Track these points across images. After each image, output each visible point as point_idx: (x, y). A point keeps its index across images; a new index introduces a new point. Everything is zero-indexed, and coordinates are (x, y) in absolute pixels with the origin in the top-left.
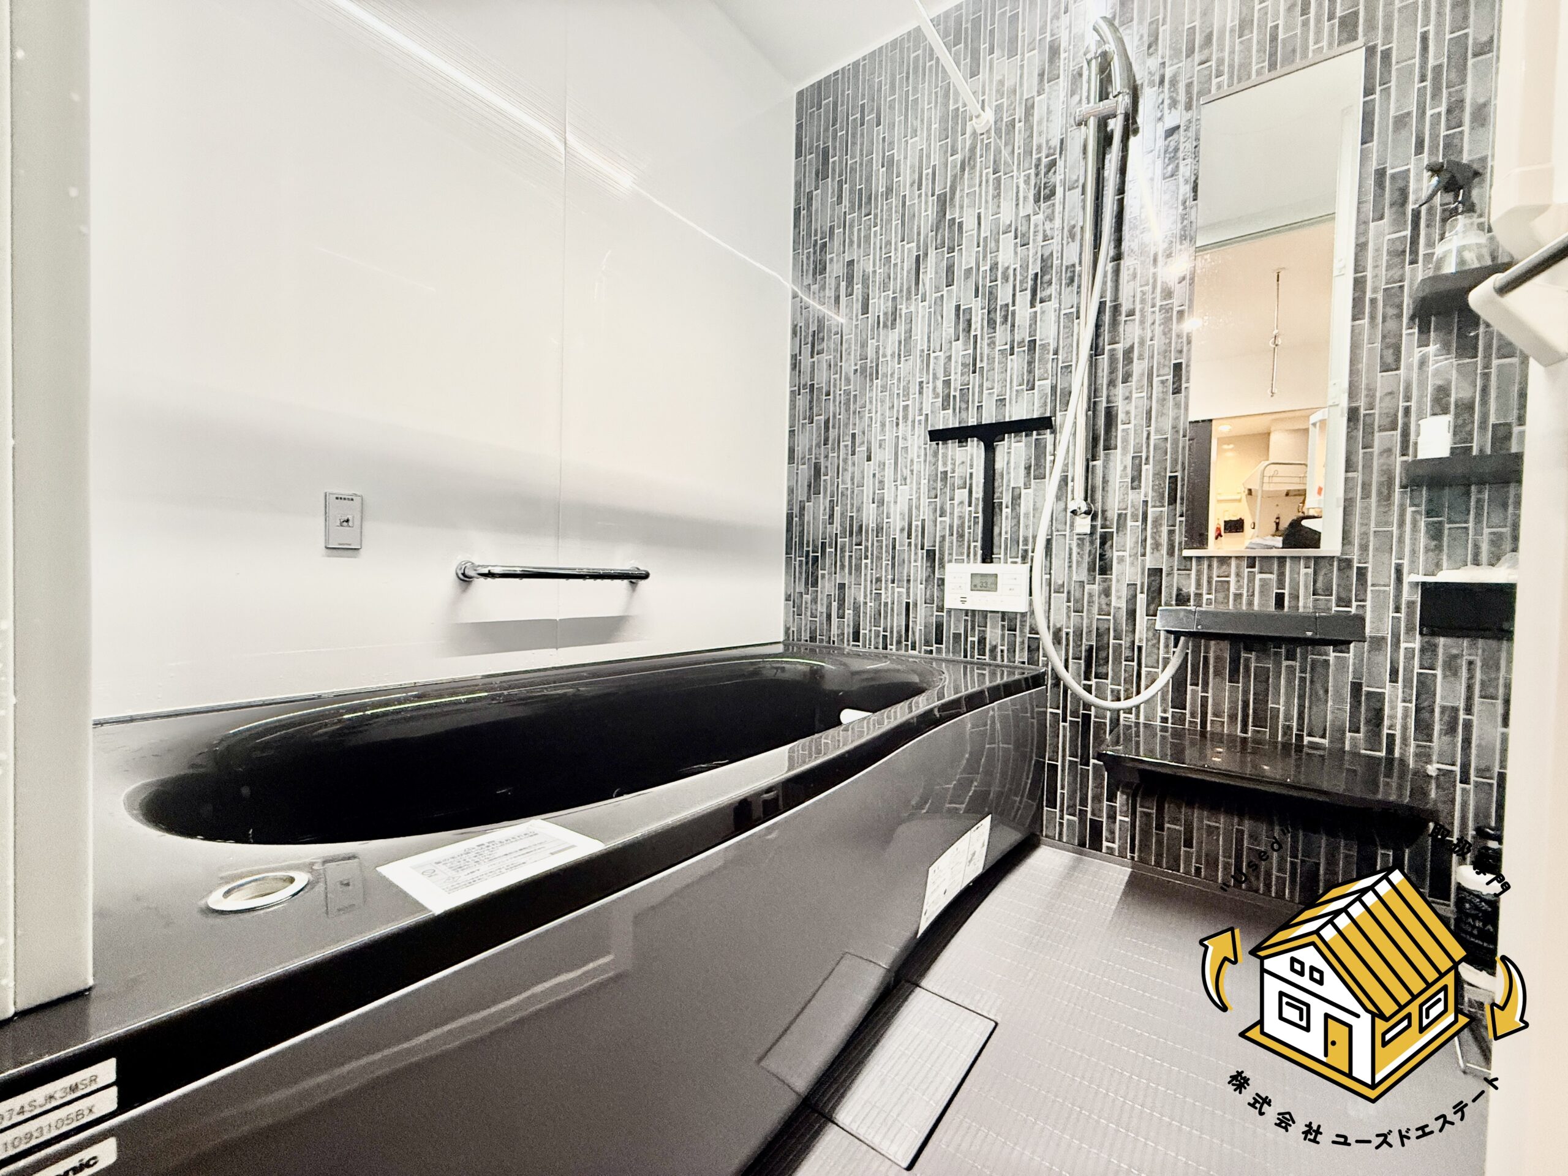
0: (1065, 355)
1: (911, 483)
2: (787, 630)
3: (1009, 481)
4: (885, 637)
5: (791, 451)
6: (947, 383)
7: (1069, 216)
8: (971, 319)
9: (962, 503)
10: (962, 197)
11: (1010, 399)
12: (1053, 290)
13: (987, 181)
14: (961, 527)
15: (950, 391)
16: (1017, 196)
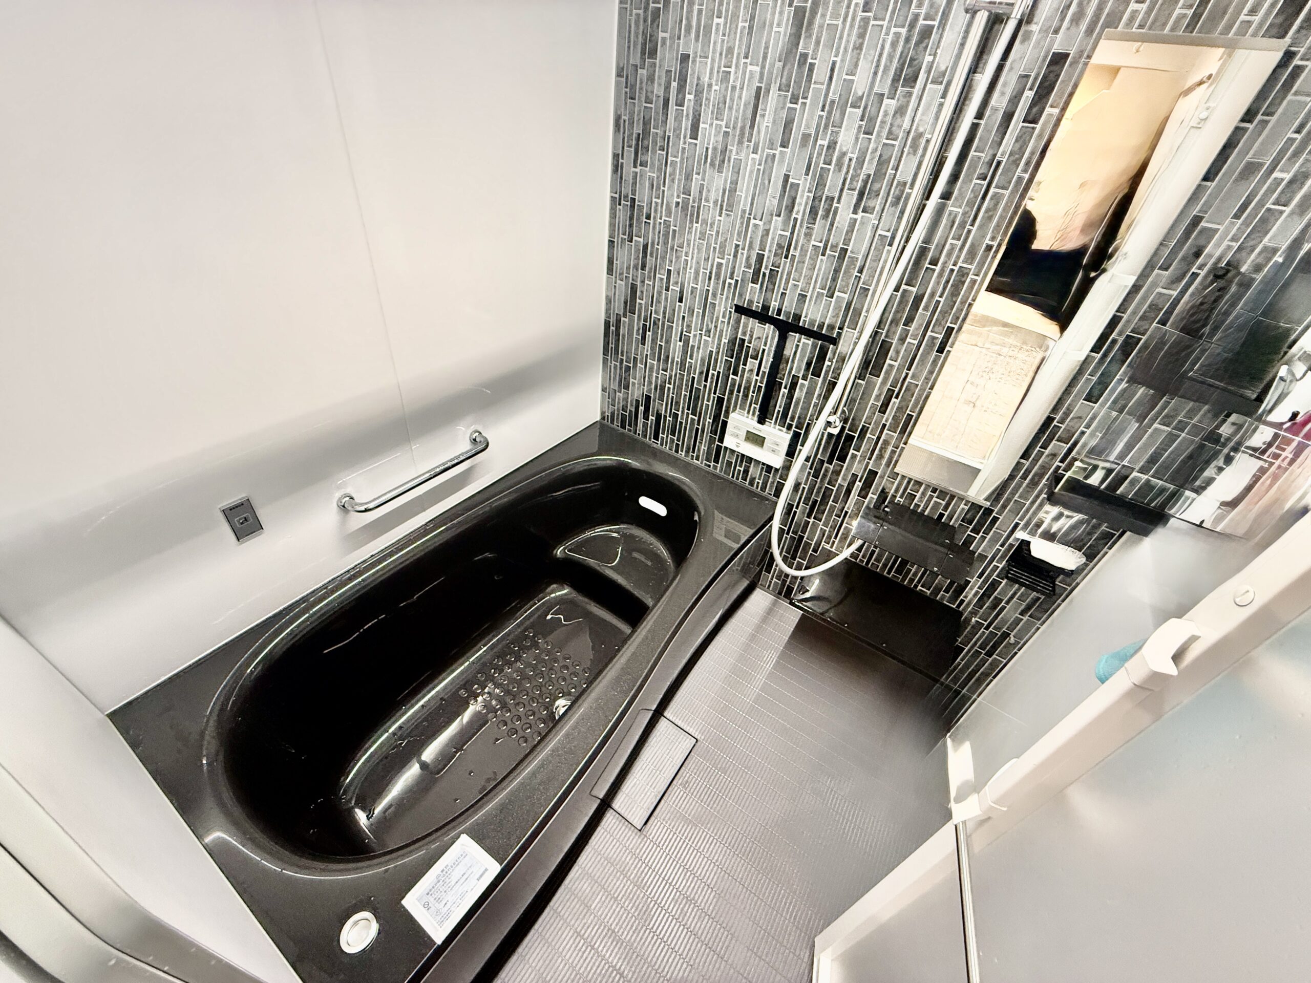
1: (714, 336)
2: (603, 413)
3: (791, 369)
4: (677, 445)
5: (610, 261)
6: (760, 258)
7: (921, 120)
8: (795, 198)
9: (751, 370)
10: (821, 26)
11: (811, 297)
12: (877, 203)
13: (853, 19)
14: (747, 388)
15: (761, 267)
16: (879, 61)
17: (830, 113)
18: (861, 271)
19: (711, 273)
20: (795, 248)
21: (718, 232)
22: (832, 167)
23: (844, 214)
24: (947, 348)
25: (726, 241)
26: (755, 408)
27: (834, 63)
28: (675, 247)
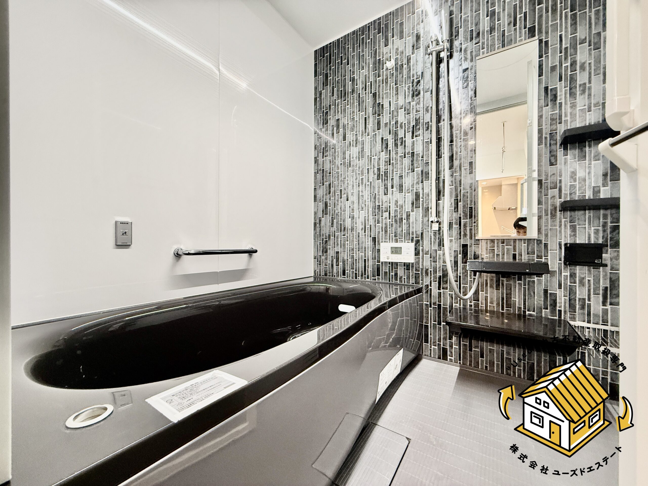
0: (426, 158)
1: (365, 210)
2: (315, 271)
3: (405, 209)
4: (356, 273)
5: (315, 197)
6: (379, 169)
7: (426, 103)
8: (388, 143)
9: (386, 218)
10: (383, 94)
11: (405, 176)
12: (421, 132)
13: (393, 88)
15: (380, 172)
16: (405, 94)
17: (393, 114)
18: (422, 157)
22: (399, 129)
24: (474, 171)
27: (390, 101)
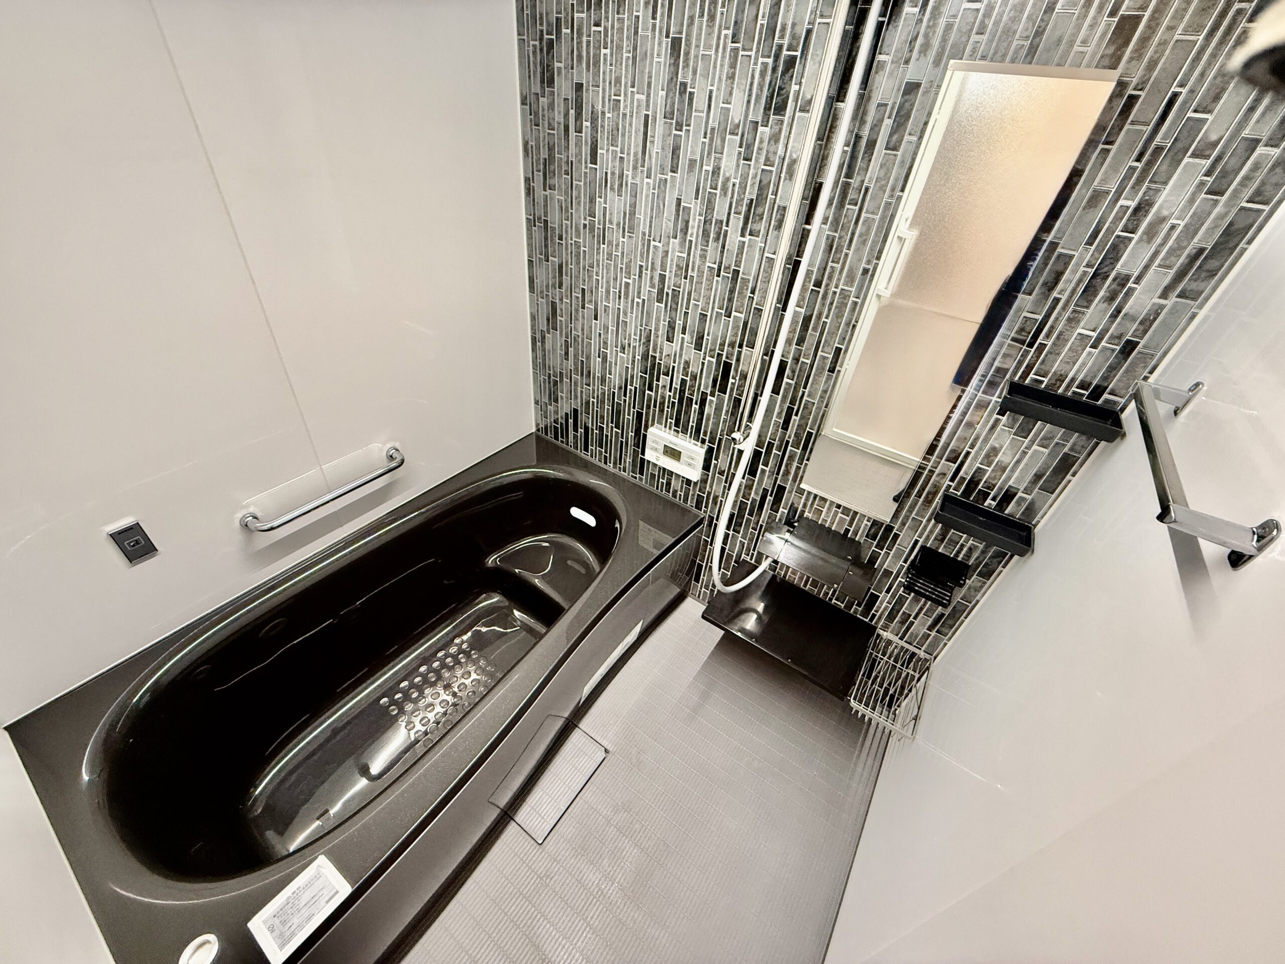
0: (759, 299)
3: (700, 385)
4: (606, 457)
5: (532, 280)
9: (664, 387)
12: (762, 226)
14: (662, 403)
15: (664, 287)
16: (751, 90)
17: (711, 140)
18: (753, 292)
19: (620, 292)
20: (693, 270)
21: (623, 253)
22: (718, 192)
23: (734, 239)
24: (837, 368)
25: (630, 261)
26: (671, 423)
27: (711, 92)
28: (587, 267)
